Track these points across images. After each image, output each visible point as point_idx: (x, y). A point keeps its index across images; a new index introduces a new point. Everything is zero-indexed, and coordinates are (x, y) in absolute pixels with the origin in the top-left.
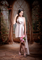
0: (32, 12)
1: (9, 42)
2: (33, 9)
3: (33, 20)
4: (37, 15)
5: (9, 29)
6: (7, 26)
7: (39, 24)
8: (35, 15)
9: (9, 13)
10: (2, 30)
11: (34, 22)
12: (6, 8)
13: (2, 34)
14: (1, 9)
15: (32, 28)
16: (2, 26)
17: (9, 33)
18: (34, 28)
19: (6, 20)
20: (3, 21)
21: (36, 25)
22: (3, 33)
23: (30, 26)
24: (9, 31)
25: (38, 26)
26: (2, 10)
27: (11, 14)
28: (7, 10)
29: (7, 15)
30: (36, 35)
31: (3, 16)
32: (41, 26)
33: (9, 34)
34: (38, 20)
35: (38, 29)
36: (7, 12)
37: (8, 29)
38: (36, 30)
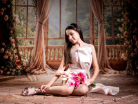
1: (36, 68)
3: (107, 8)
5: (35, 33)
7: (122, 20)
11: (110, 13)
15: (105, 30)
17: (35, 42)
18: (108, 30)
19: (27, 6)
21: (116, 21)
23: (97, 25)
24: (35, 37)
25: (120, 24)
32: (128, 24)
34: (120, 8)
35: (120, 32)
37: (31, 33)
38: (116, 35)
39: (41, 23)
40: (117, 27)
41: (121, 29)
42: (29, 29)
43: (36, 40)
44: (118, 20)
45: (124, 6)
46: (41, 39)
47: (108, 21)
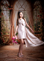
1: (10, 43)
2: (34, 10)
3: (35, 21)
4: (38, 16)
5: (10, 30)
6: (8, 27)
8: (36, 16)
9: (10, 13)
10: (2, 31)
12: (7, 8)
13: (2, 34)
14: (2, 9)
16: (3, 26)
18: (35, 29)
19: (7, 20)
20: (3, 22)
22: (4, 34)
24: (10, 32)
26: (3, 10)
27: (12, 14)
28: (8, 10)
29: (8, 15)
30: (37, 35)
31: (4, 16)
32: (42, 27)
33: (9, 35)
34: (39, 21)
35: (39, 30)
36: (8, 12)
37: (8, 30)
39: (12, 26)
40: (38, 28)
42: (8, 29)
43: (10, 33)
44: (39, 25)
45: (41, 20)
46: (12, 32)
47: (35, 26)
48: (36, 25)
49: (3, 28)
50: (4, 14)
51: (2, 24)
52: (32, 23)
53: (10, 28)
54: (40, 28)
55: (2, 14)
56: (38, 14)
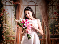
0: (48, 7)
2: (49, 4)
3: (50, 20)
4: (55, 13)
5: (15, 33)
7: (58, 26)
8: (52, 13)
9: (16, 9)
12: (11, 2)
13: (4, 39)
14: (4, 3)
15: (49, 31)
16: (5, 27)
18: (51, 31)
19: (11, 19)
20: (6, 21)
22: (7, 38)
23: (46, 28)
26: (5, 5)
27: (19, 11)
28: (12, 4)
29: (12, 12)
30: (54, 40)
33: (15, 40)
34: (56, 20)
35: (57, 32)
36: (13, 8)
37: (13, 33)
38: (55, 33)
39: (18, 28)
40: (55, 29)
41: (57, 30)
42: (12, 31)
43: (16, 37)
44: (56, 26)
45: (58, 19)
46: (18, 36)
48: (52, 25)
49: (5, 30)
50: (6, 10)
51: (4, 24)
52: (46, 23)
53: (16, 31)
54: (57, 29)
55: (4, 10)
56: (54, 11)
